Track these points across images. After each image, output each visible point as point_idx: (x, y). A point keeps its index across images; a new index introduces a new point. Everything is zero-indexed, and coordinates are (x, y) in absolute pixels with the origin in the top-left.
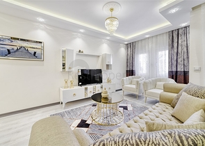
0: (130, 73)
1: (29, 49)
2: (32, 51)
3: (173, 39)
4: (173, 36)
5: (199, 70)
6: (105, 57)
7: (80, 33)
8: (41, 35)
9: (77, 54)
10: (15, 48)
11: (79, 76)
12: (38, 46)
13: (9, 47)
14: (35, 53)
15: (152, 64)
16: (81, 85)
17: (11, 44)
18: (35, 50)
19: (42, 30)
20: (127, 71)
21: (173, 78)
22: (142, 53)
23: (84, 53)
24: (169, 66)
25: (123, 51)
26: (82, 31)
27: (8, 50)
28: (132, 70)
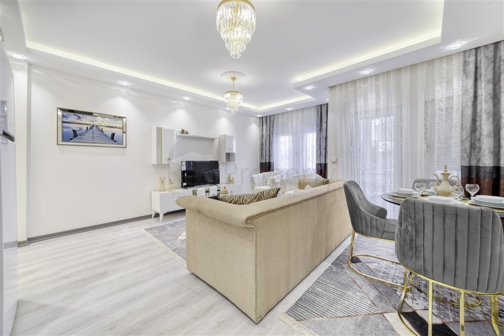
0: (266, 167)
1: (104, 129)
2: (109, 132)
3: (321, 116)
4: (321, 113)
5: (334, 163)
6: (223, 140)
7: (184, 100)
8: (122, 106)
9: (178, 136)
10: (84, 127)
11: (183, 172)
12: (118, 124)
13: (75, 127)
14: (113, 135)
15: (297, 153)
16: (185, 187)
17: (79, 121)
18: (113, 130)
19: (124, 97)
20: (261, 164)
21: (321, 175)
22: (283, 134)
23: (190, 134)
24: (317, 156)
25: (254, 130)
26: (187, 98)
27: (74, 131)
28: (269, 163)
